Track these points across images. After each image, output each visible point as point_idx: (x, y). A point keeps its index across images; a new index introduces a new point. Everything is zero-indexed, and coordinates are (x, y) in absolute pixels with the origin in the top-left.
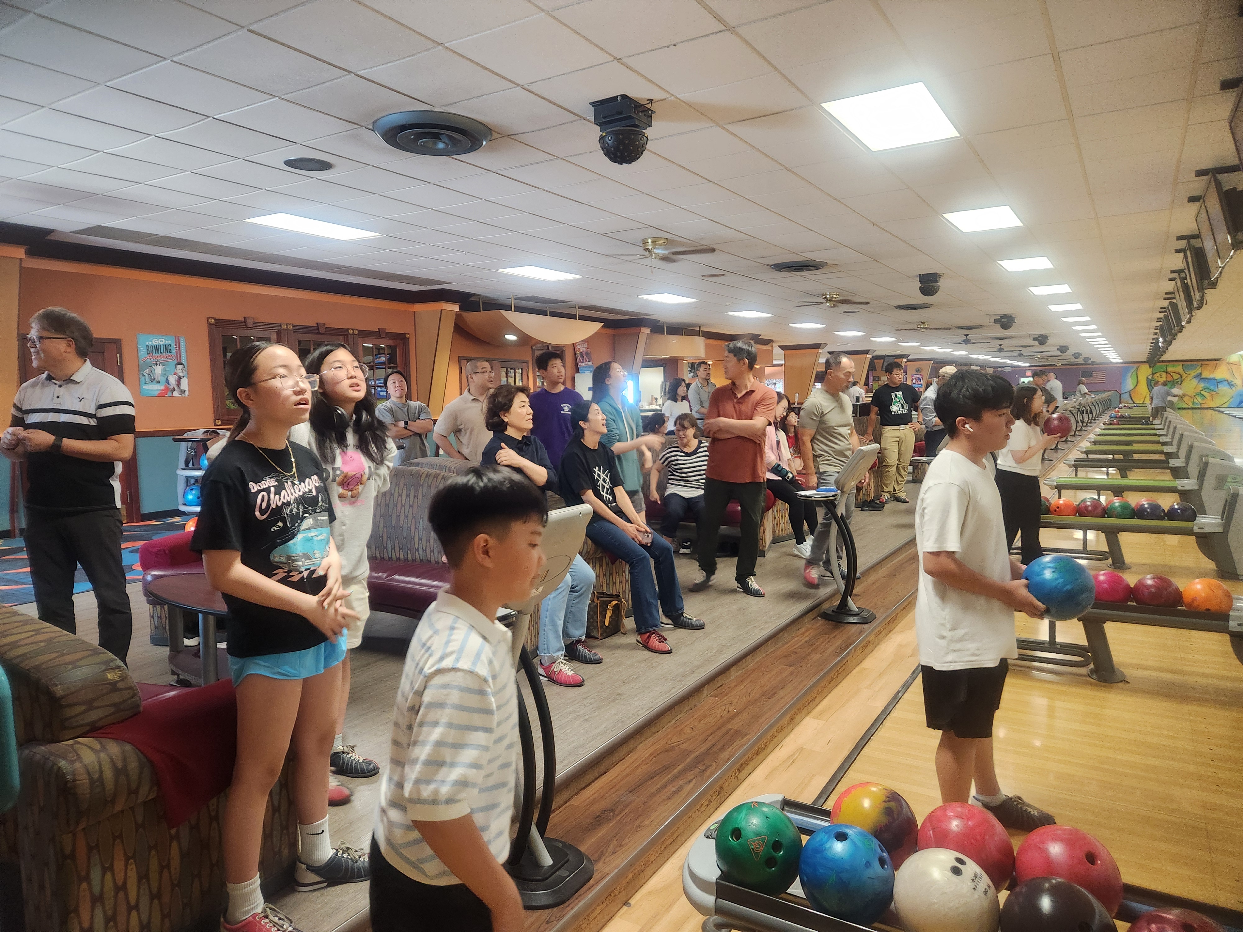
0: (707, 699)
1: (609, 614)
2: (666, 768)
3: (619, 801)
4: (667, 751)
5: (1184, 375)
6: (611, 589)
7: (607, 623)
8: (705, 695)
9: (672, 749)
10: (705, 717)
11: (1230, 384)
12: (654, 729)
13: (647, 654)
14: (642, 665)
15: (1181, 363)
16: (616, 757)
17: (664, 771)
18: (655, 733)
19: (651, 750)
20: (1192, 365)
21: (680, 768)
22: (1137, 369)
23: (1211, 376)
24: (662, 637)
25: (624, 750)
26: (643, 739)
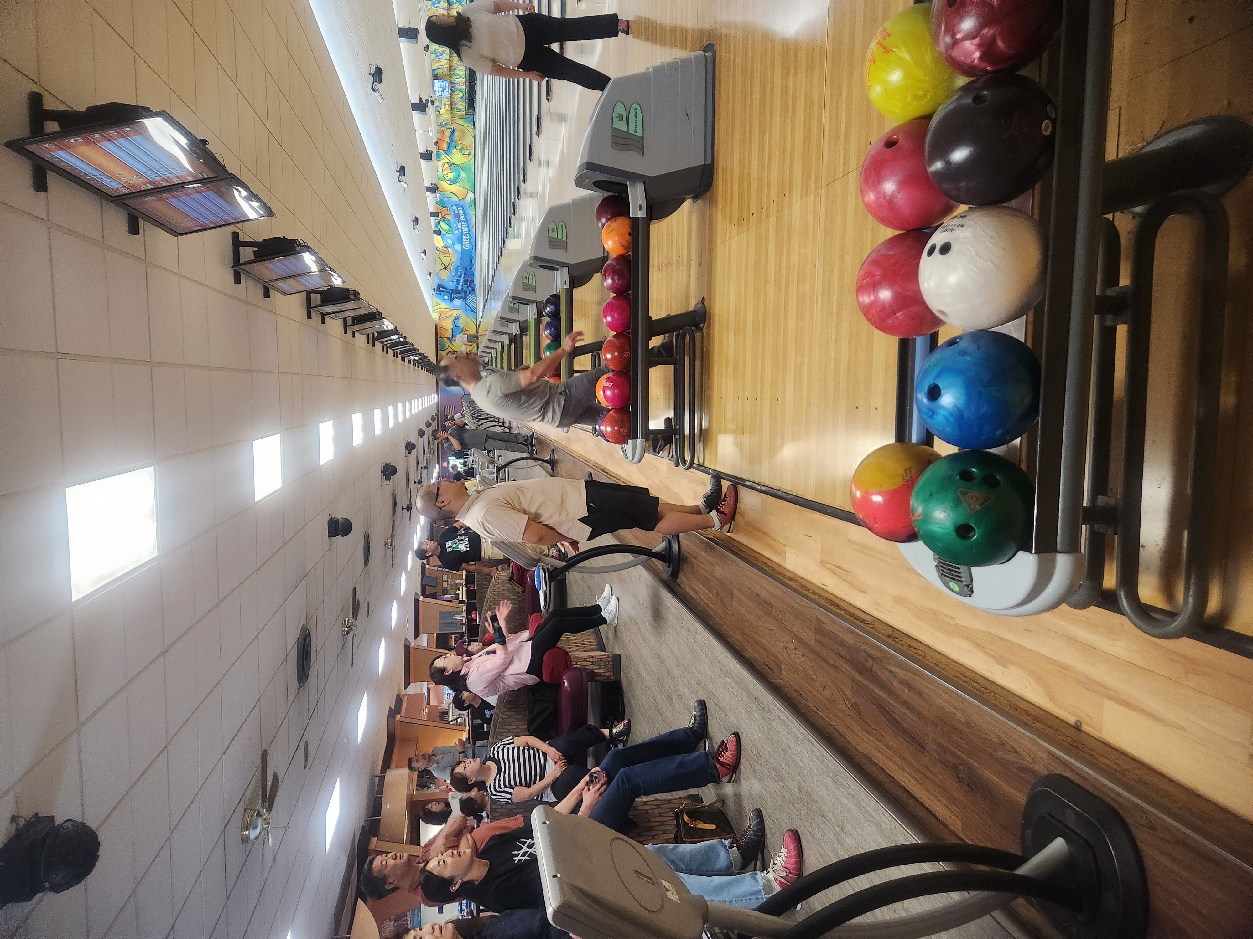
0: (787, 678)
1: (701, 825)
2: (881, 707)
3: (940, 761)
4: (859, 712)
5: (449, 350)
6: (669, 827)
7: (713, 827)
8: (781, 681)
9: (855, 706)
10: (807, 675)
11: (458, 318)
12: (836, 735)
13: (744, 766)
14: (759, 767)
15: (439, 352)
16: (881, 777)
17: (885, 710)
18: (840, 733)
19: (864, 735)
20: (441, 345)
21: (877, 691)
23: (450, 331)
24: (720, 747)
25: (870, 768)
26: (850, 746)
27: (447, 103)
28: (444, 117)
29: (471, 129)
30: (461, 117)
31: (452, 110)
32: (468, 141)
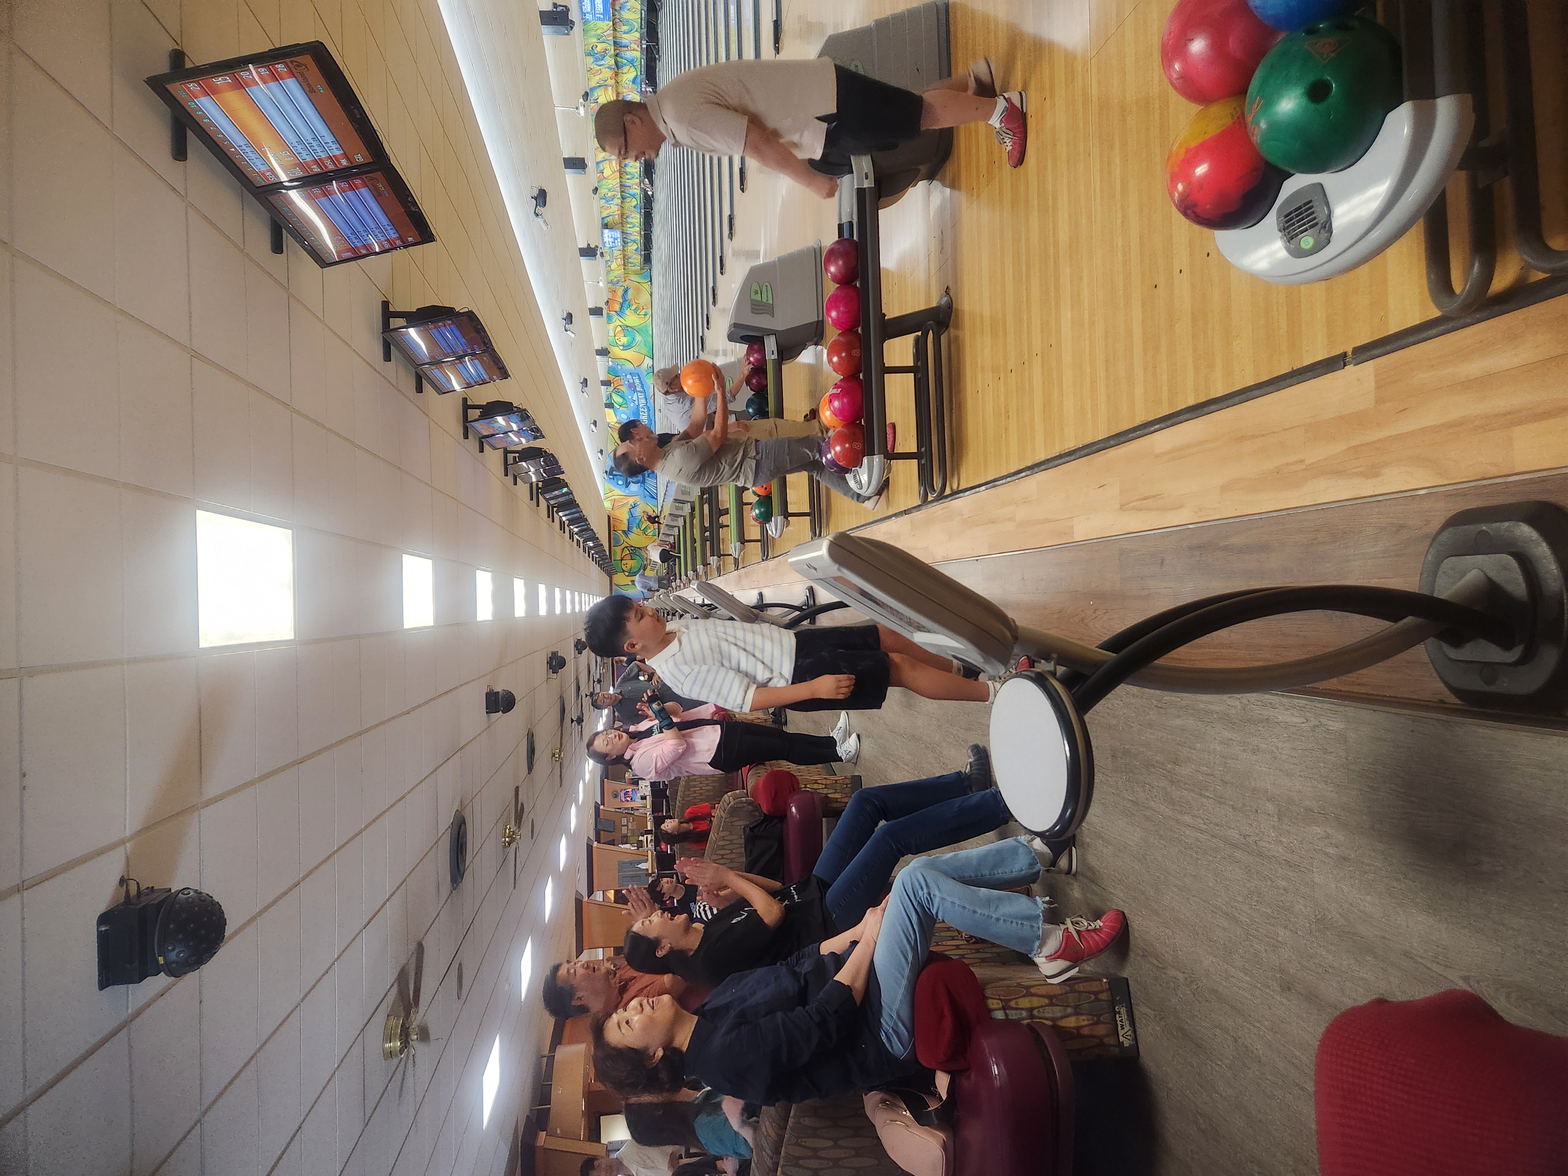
11: (634, 506)
15: (613, 548)
20: (615, 539)
22: (617, 585)
23: (626, 522)
27: (619, 256)
28: (616, 273)
29: (647, 286)
30: (636, 273)
31: (624, 265)
32: (644, 298)
